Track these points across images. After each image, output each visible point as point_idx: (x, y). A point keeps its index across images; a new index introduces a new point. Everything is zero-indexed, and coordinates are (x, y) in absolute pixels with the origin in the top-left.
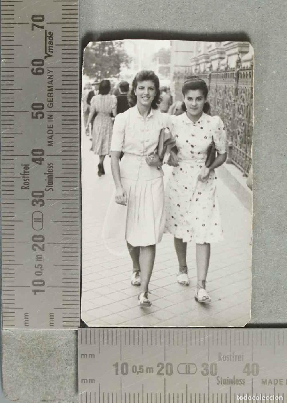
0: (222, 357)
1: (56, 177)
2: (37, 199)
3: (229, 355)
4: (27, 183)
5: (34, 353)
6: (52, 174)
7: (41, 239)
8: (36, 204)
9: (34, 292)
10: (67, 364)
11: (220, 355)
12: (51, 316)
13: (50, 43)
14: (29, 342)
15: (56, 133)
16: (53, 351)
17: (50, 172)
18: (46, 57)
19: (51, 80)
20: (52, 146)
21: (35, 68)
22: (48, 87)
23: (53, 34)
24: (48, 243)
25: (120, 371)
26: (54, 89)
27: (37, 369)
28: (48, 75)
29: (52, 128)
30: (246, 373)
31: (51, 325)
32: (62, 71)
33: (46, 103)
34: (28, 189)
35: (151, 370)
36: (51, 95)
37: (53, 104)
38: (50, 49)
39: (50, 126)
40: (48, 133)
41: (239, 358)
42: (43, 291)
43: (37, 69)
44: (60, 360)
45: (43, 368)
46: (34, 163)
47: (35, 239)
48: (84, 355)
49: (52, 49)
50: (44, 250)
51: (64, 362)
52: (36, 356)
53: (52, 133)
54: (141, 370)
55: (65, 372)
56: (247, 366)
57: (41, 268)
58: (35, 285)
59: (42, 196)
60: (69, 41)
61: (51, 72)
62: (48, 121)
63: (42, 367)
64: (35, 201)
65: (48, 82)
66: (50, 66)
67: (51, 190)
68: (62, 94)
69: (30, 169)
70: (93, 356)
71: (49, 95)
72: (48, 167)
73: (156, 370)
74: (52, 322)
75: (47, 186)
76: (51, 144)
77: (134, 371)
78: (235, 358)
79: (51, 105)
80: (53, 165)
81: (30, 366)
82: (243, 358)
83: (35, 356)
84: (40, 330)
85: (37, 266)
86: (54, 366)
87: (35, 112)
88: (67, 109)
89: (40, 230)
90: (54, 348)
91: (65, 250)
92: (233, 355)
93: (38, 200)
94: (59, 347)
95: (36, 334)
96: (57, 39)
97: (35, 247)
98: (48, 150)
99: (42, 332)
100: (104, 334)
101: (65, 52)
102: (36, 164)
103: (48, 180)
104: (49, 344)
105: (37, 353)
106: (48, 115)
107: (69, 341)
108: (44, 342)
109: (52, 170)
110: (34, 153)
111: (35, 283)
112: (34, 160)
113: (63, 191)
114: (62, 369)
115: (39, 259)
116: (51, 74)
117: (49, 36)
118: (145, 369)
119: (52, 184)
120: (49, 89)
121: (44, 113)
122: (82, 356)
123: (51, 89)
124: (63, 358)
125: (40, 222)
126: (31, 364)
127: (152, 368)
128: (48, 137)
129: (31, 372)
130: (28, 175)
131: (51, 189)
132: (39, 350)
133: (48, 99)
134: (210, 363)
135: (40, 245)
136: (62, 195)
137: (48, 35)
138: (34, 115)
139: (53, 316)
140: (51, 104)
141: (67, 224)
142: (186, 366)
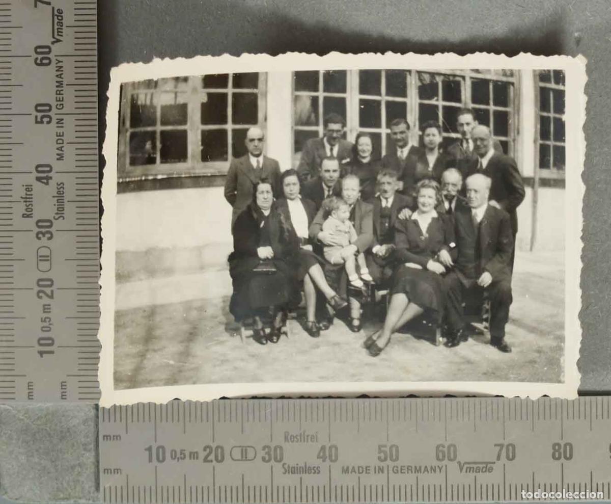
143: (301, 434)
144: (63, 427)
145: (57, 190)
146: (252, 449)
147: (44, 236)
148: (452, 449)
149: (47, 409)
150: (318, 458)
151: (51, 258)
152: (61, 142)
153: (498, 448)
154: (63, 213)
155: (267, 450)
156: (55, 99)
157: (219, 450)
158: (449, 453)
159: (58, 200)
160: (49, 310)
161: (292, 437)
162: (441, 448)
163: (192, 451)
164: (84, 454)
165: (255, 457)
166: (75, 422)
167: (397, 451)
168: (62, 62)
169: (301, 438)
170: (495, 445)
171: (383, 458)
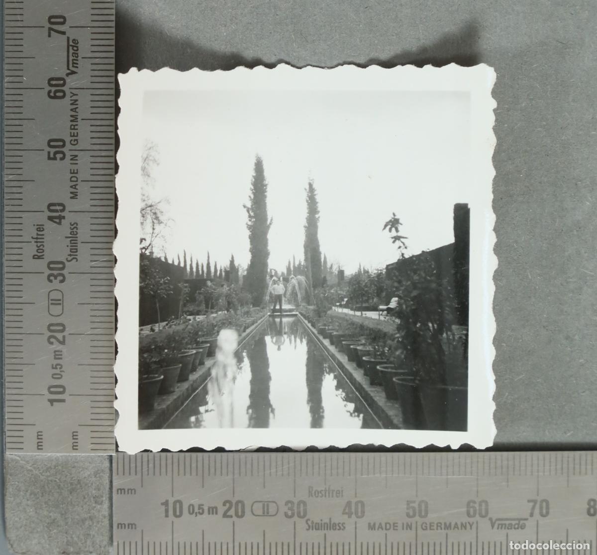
0: (313, 492)
1: (82, 242)
2: (55, 272)
3: (324, 489)
4: (41, 251)
5: (50, 487)
6: (77, 237)
7: (61, 328)
8: (54, 280)
9: (51, 403)
10: (96, 502)
11: (310, 488)
12: (74, 435)
13: (74, 55)
14: (43, 471)
15: (82, 181)
16: (76, 485)
17: (74, 234)
18: (68, 75)
19: (76, 106)
20: (77, 198)
21: (53, 89)
22: (72, 116)
23: (78, 43)
24: (70, 334)
25: (171, 512)
26: (79, 120)
27: (54, 509)
28: (71, 100)
29: (77, 173)
30: (346, 513)
31: (75, 447)
32: (91, 95)
33: (68, 139)
34: (43, 258)
35: (215, 510)
36: (76, 127)
37: (78, 141)
38: (73, 63)
39: (74, 170)
40: (71, 181)
41: (337, 493)
42: (63, 401)
43: (56, 92)
44: (86, 496)
45: (63, 508)
46: (52, 222)
47: (52, 328)
48: (121, 490)
49: (77, 64)
50: (65, 344)
51: (92, 499)
52: (53, 491)
53: (77, 181)
54: (201, 511)
55: (94, 513)
56: (349, 504)
57: (60, 368)
58: (51, 393)
59: (63, 268)
60: (101, 52)
61: (74, 95)
62: (71, 164)
63: (61, 506)
64: (52, 276)
65: (72, 110)
66: (74, 87)
67: (75, 260)
68: (91, 126)
69: (46, 230)
70: (133, 491)
71: (73, 127)
72: (71, 228)
73: (221, 510)
74: (75, 444)
75: (69, 255)
76: (74, 196)
77: (191, 511)
78: (331, 492)
79: (76, 142)
80: (77, 225)
81: (44, 506)
82: (342, 493)
83: (51, 491)
84: (58, 454)
85: (54, 366)
86: (78, 505)
87: (53, 150)
88: (98, 147)
89: (59, 316)
90: (78, 480)
91: (95, 343)
92: (329, 489)
93: (57, 274)
94: (85, 478)
95: (53, 460)
96: (85, 49)
97: (52, 340)
98: (71, 205)
99: (60, 458)
100: (148, 461)
101: (95, 67)
102: (54, 224)
103: (71, 246)
104: (71, 474)
105: (54, 487)
106: (71, 156)
107: (98, 470)
108: (64, 471)
109: (76, 232)
110: (52, 208)
111: (52, 390)
112: (51, 218)
113: (91, 261)
114: (89, 510)
115: (57, 357)
116: (74, 98)
117: (73, 46)
118: (206, 509)
119: (76, 252)
120: (72, 119)
121: (66, 153)
122: (118, 491)
123: (74, 119)
124: (90, 494)
125: (60, 304)
126: (46, 503)
127: (216, 508)
128: (71, 187)
129: (45, 513)
130: (43, 239)
131: (74, 258)
132: (58, 483)
133: (71, 133)
134: (296, 501)
135: (60, 336)
136: (91, 267)
137: (71, 43)
138: (52, 156)
139: (77, 436)
140: (75, 140)
141: (96, 307)
142: (264, 505)
143: (326, 488)
144: (74, 478)
145: (70, 231)
146: (275, 504)
147: (56, 278)
148: (483, 504)
149: (57, 459)
150: (343, 514)
151: (63, 301)
152: (75, 179)
153: (531, 504)
154: (77, 255)
155: (290, 505)
156: (69, 134)
157: (240, 505)
158: (480, 510)
159: (71, 241)
160: (60, 357)
161: (317, 493)
162: (472, 504)
163: (211, 506)
164: (95, 507)
165: (277, 513)
166: (87, 473)
167: (426, 507)
168: (77, 95)
169: (325, 493)
170: (529, 501)
171: (411, 514)
